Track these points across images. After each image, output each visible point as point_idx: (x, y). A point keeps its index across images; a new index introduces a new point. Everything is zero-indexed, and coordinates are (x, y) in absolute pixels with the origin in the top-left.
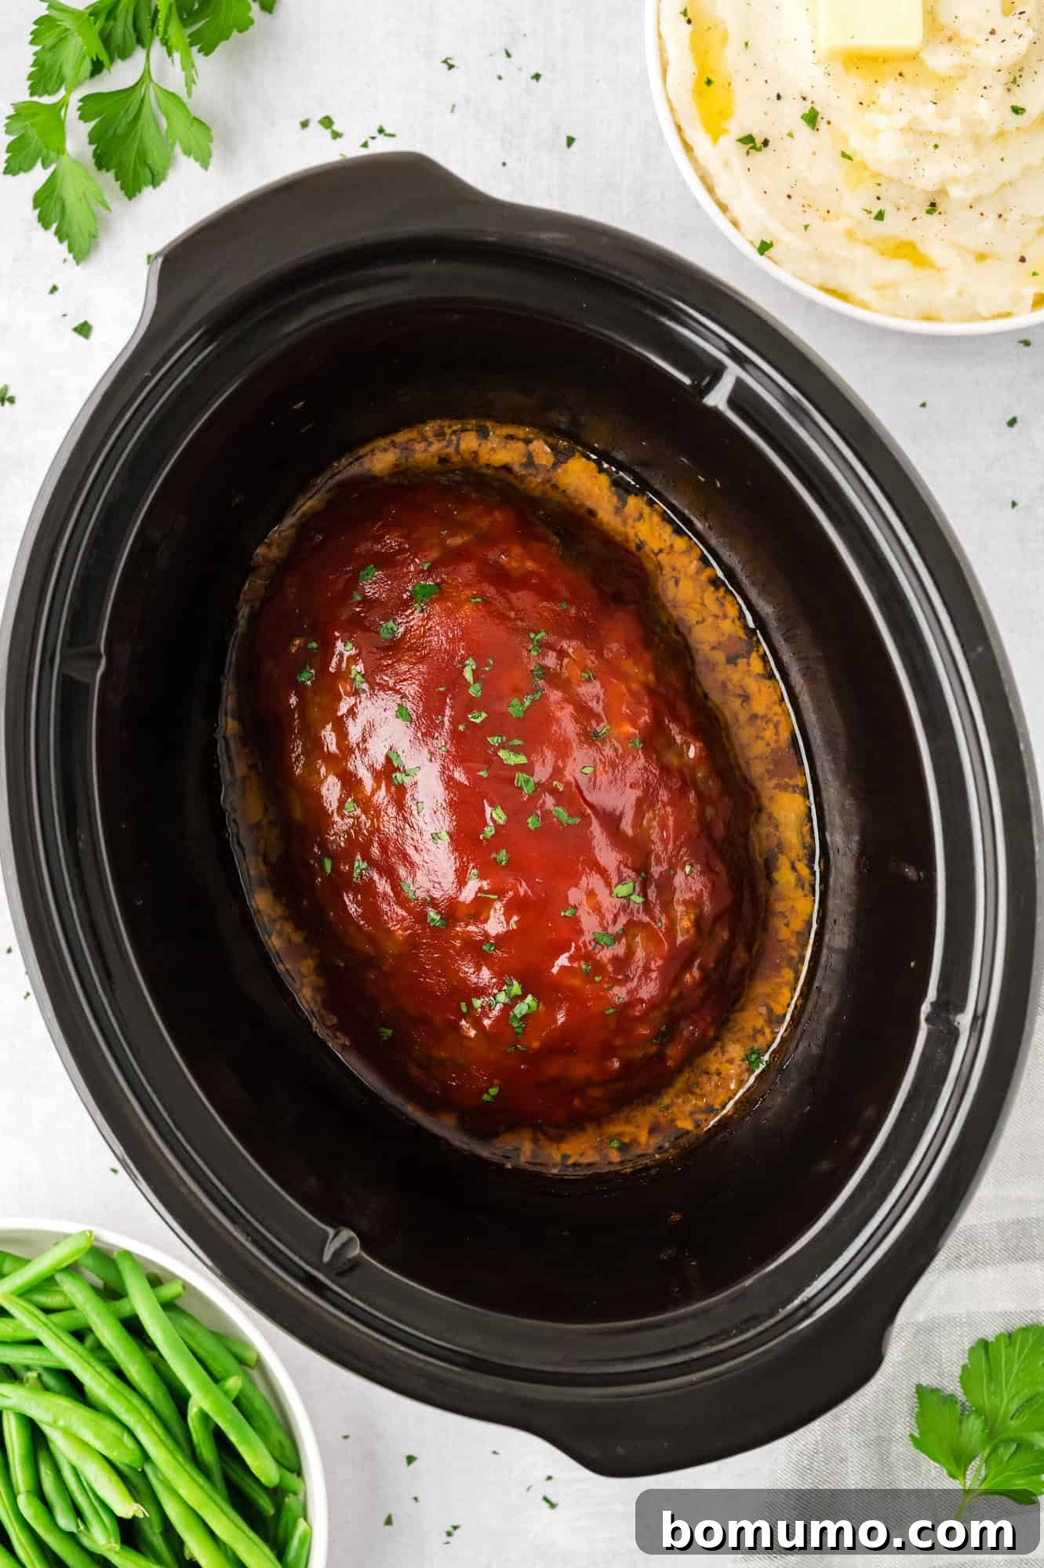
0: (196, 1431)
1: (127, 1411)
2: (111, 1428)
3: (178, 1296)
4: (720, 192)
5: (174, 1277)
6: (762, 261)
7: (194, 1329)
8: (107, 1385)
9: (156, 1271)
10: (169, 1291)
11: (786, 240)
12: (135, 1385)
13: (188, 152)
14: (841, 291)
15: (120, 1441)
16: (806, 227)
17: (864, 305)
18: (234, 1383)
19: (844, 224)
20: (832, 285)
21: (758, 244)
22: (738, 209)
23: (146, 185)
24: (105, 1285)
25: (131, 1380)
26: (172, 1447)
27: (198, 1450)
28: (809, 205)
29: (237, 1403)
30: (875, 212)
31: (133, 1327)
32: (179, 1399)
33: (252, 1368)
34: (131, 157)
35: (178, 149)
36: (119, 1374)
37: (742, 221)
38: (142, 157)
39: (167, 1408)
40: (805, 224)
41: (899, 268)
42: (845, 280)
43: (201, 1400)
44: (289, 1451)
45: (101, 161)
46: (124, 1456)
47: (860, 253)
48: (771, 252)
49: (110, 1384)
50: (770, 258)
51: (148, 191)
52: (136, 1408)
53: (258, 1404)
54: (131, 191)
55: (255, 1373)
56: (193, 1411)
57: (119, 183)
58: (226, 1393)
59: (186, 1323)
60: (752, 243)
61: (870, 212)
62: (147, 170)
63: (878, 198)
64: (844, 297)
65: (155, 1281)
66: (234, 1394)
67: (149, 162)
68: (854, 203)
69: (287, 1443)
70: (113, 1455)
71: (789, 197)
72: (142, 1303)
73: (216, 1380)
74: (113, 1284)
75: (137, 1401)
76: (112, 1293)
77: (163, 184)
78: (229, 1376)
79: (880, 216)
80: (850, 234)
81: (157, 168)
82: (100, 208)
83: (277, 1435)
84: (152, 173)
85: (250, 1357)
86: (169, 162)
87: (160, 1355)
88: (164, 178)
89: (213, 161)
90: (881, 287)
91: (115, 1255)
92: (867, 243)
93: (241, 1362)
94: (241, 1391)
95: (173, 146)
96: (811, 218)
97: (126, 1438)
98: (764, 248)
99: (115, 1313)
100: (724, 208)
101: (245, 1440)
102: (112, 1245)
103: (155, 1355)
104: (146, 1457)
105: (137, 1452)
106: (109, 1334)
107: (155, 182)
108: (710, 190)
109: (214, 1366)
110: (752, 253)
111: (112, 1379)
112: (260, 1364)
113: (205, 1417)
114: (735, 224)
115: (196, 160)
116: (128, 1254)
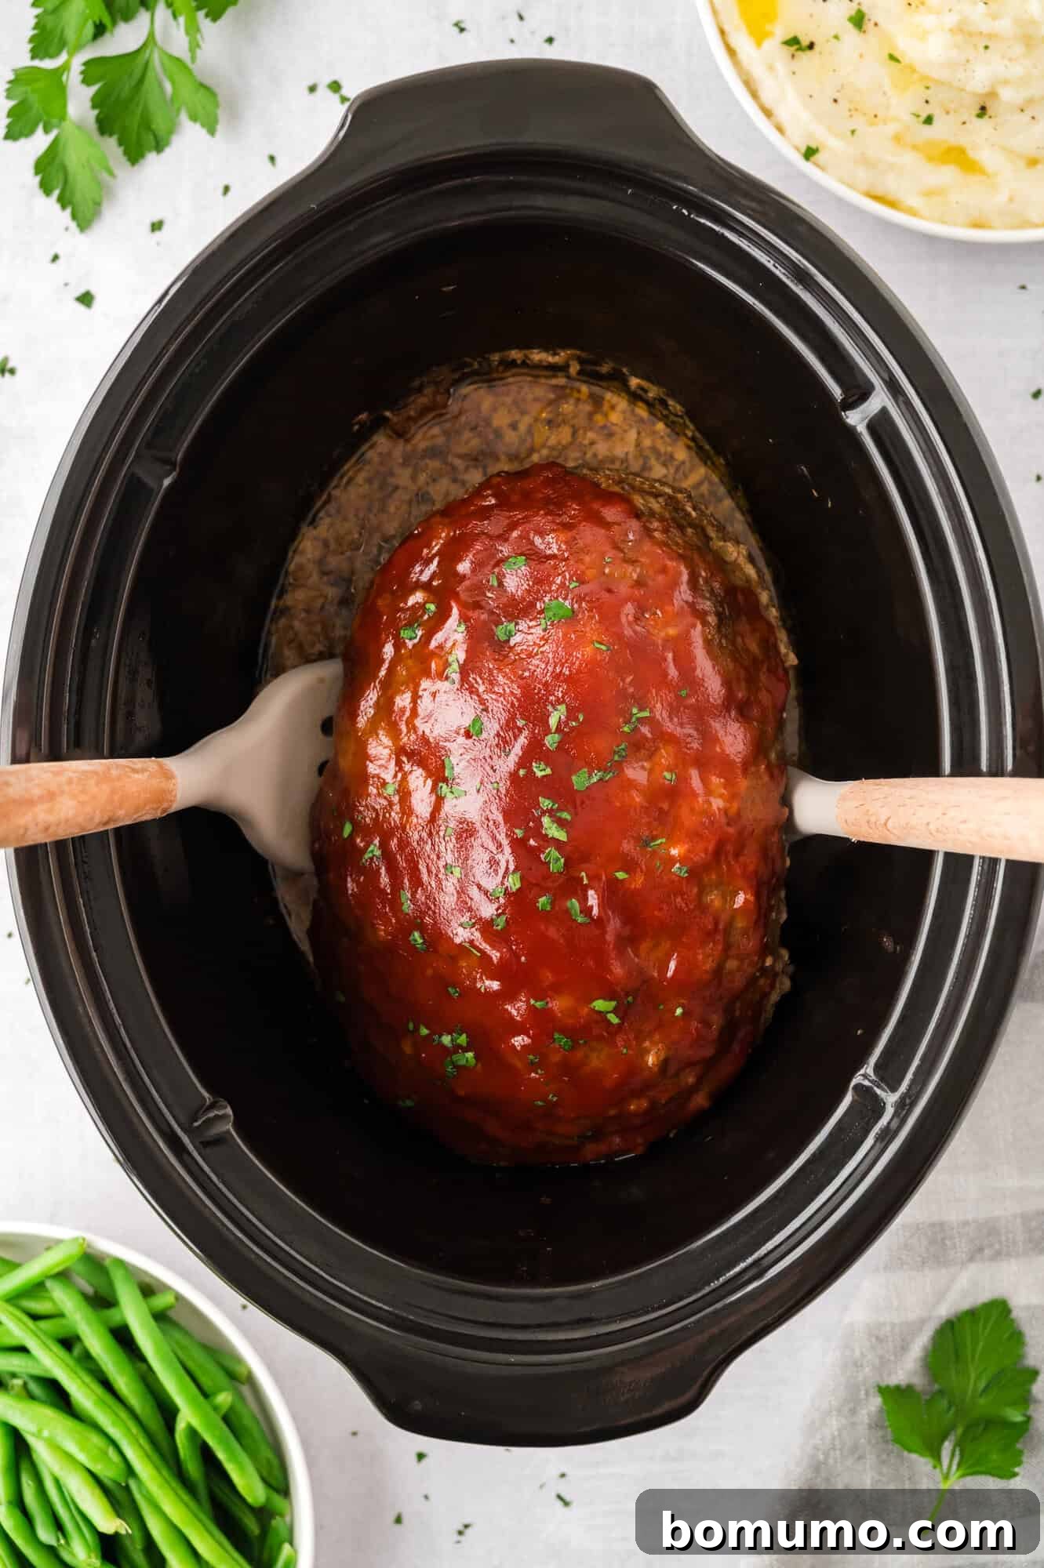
0: (183, 1448)
1: (114, 1424)
2: (96, 1440)
3: (171, 1307)
4: (767, 97)
5: (165, 1288)
6: (806, 167)
7: (185, 1342)
8: (95, 1397)
9: (147, 1280)
10: (162, 1301)
11: (833, 145)
12: (122, 1397)
13: (194, 118)
14: (890, 197)
15: (106, 1453)
16: (853, 132)
17: (912, 212)
18: (224, 1399)
19: (891, 128)
20: (879, 192)
21: (803, 149)
22: (782, 114)
23: (150, 151)
24: (96, 1292)
25: (119, 1392)
26: (158, 1462)
27: (184, 1467)
28: (856, 110)
29: (226, 1419)
30: (924, 116)
31: (123, 1337)
32: (168, 1413)
33: (242, 1383)
34: (134, 122)
35: (184, 117)
36: (107, 1385)
37: (786, 125)
38: (146, 124)
39: (155, 1423)
40: (852, 128)
41: (947, 174)
42: (892, 185)
43: (188, 1416)
44: (277, 1472)
45: (104, 126)
46: (109, 1471)
47: (909, 159)
48: (817, 157)
49: (97, 1395)
50: (817, 165)
51: (151, 157)
52: (122, 1420)
53: (247, 1421)
54: (134, 156)
55: (245, 1390)
56: (181, 1426)
57: (122, 148)
58: (216, 1408)
59: (178, 1335)
60: (797, 149)
61: (918, 116)
62: (152, 137)
63: (927, 102)
64: (892, 204)
65: (148, 1289)
66: (224, 1410)
67: (154, 127)
68: (902, 106)
69: (275, 1462)
70: (97, 1469)
71: (835, 101)
72: (133, 1313)
73: (206, 1395)
74: (104, 1291)
75: (123, 1414)
76: (101, 1301)
77: (168, 150)
78: (220, 1390)
79: (929, 120)
80: (897, 139)
81: (161, 133)
82: (105, 176)
83: (266, 1453)
84: (155, 136)
85: (241, 1371)
86: (173, 128)
87: (150, 1368)
88: (168, 143)
89: (219, 128)
90: (929, 193)
91: (107, 1262)
92: (915, 147)
93: (232, 1376)
94: (232, 1408)
95: (179, 110)
96: (859, 123)
97: (111, 1451)
98: (810, 153)
99: (105, 1323)
100: (768, 113)
101: (233, 1457)
102: (102, 1253)
103: (143, 1366)
104: (130, 1471)
105: (122, 1465)
106: (97, 1344)
107: (159, 147)
108: (755, 95)
109: (204, 1380)
110: (797, 159)
111: (99, 1390)
112: (251, 1380)
113: (193, 1433)
114: (780, 129)
115: (203, 126)
116: (120, 1263)
